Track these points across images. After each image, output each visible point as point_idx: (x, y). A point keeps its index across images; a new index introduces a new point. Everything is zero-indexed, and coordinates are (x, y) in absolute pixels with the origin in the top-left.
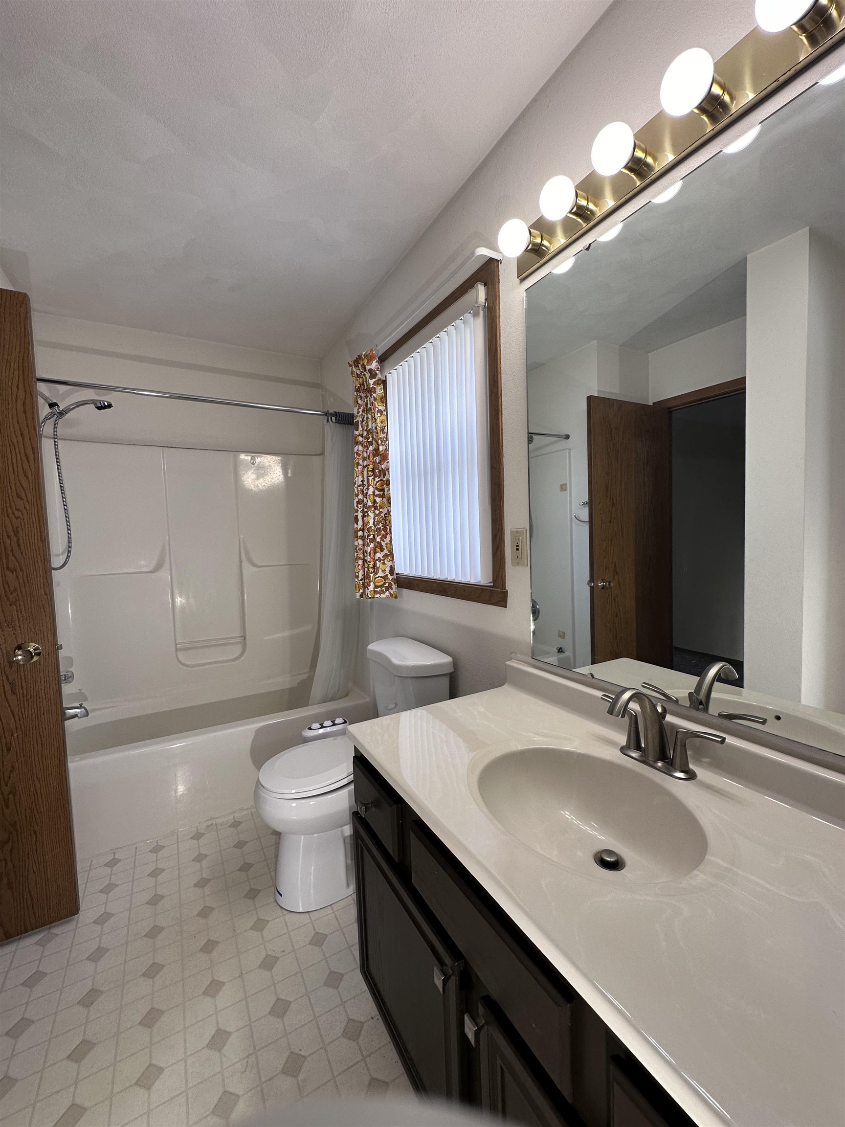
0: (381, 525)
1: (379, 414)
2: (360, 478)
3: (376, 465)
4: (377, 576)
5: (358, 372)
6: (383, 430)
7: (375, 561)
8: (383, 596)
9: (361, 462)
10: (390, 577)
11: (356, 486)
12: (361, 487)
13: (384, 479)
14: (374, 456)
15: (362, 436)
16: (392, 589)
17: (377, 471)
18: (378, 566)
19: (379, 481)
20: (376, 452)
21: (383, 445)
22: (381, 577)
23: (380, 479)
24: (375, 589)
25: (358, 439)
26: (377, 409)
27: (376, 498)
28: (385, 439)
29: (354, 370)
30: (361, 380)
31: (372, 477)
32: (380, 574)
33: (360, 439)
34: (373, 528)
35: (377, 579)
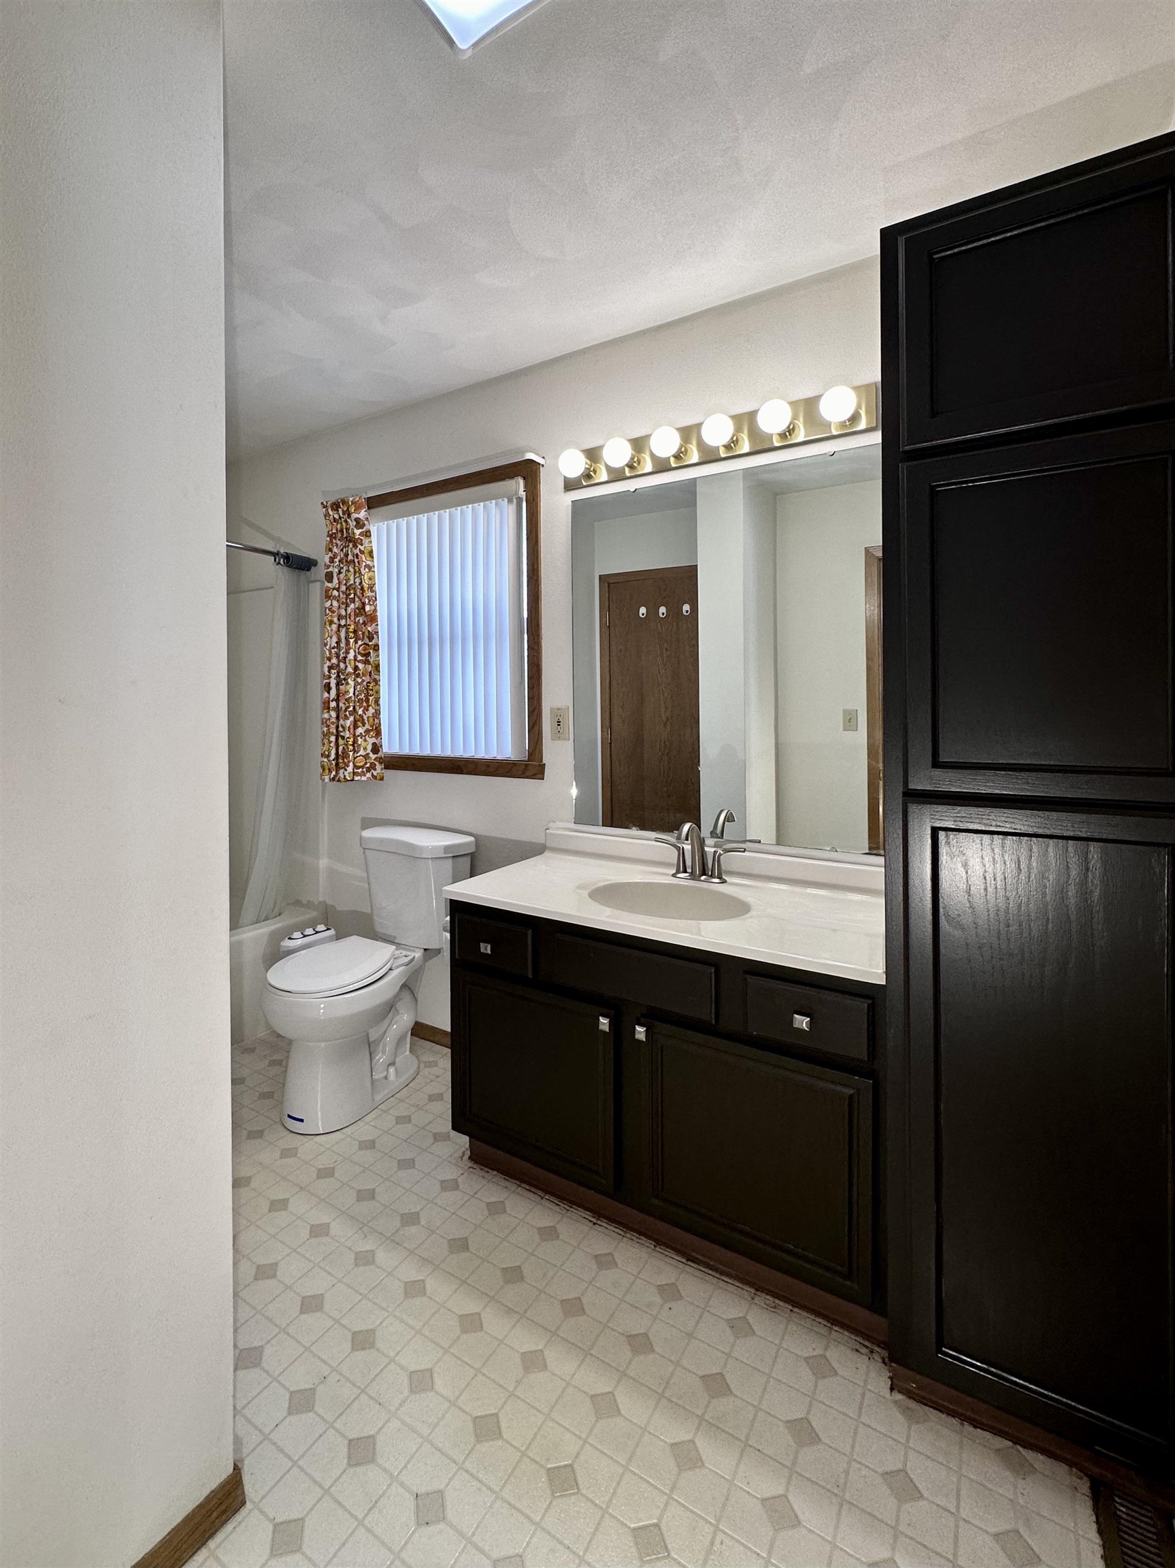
0: (363, 695)
1: (367, 570)
2: (335, 639)
3: (359, 626)
4: (358, 755)
5: (336, 516)
6: (372, 588)
7: (355, 736)
8: (364, 778)
9: (335, 620)
10: (373, 756)
11: (328, 647)
12: (335, 650)
13: (370, 643)
14: (356, 615)
15: (338, 590)
16: (375, 770)
17: (360, 633)
18: (359, 743)
19: (362, 644)
20: (361, 610)
21: (371, 605)
22: (363, 756)
23: (363, 643)
24: (356, 770)
25: (332, 593)
26: (364, 564)
27: (357, 664)
28: (374, 598)
29: (331, 513)
30: (339, 526)
31: (353, 640)
32: (362, 752)
33: (335, 593)
34: (353, 699)
35: (358, 758)
